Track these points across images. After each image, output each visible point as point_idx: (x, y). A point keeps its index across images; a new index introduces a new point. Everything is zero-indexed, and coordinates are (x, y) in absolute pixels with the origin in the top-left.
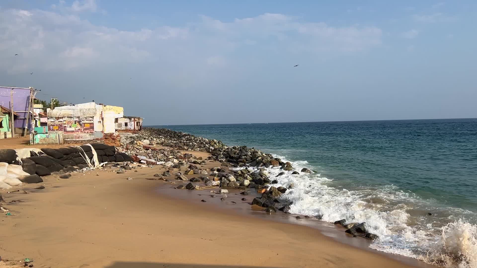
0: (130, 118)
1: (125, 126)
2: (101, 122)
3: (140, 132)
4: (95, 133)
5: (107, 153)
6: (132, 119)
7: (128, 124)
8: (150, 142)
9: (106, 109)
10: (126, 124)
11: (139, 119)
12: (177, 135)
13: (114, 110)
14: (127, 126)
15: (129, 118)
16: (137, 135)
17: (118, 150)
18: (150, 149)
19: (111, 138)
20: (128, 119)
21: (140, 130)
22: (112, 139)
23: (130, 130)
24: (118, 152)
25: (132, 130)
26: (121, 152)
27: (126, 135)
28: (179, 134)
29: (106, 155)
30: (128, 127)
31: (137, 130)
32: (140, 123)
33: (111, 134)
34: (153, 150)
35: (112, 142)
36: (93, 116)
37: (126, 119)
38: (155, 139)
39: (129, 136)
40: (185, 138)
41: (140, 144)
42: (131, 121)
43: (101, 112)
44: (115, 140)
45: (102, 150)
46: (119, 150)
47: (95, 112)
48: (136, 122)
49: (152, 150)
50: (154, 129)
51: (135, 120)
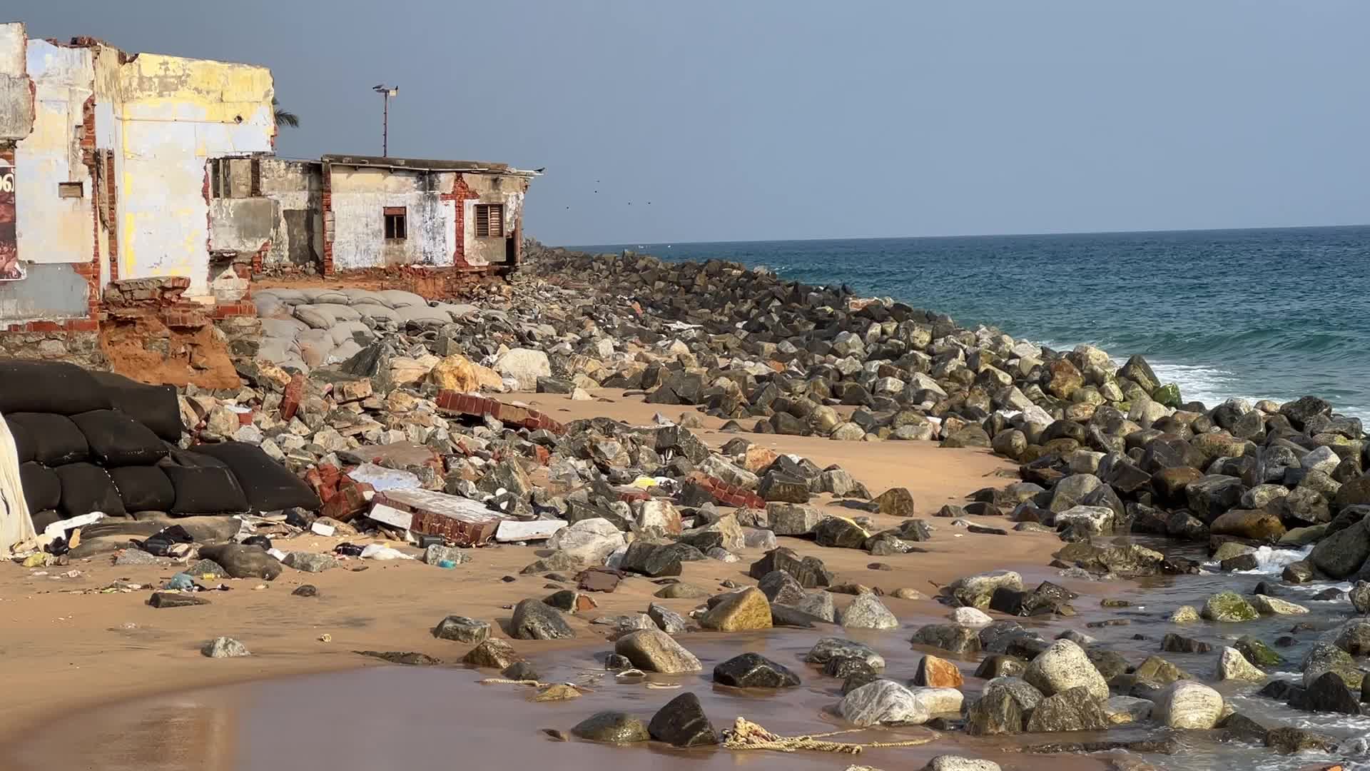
0: (425, 173)
1: (389, 234)
2: (80, 184)
3: (505, 288)
4: (24, 272)
5: (107, 442)
6: (443, 177)
7: (413, 220)
8: (553, 368)
9: (135, 84)
10: (395, 225)
11: (496, 175)
12: (811, 315)
13: (199, 92)
14: (402, 234)
15: (421, 175)
16: (462, 309)
17: (207, 419)
18: (489, 419)
19: (164, 320)
20: (411, 181)
21: (498, 273)
22: (167, 331)
23: (422, 274)
24: (202, 439)
25: (440, 272)
26: (229, 439)
27: (369, 312)
28: (829, 309)
29: (92, 457)
30: (408, 244)
31: (479, 273)
32: (508, 216)
33: (164, 289)
34: (516, 426)
35: (175, 355)
36: (12, 135)
37: (392, 181)
38: (606, 346)
39: (398, 318)
40: (862, 337)
41: (461, 380)
42: (433, 198)
43: (86, 108)
44: (197, 338)
45: (67, 414)
46: (216, 419)
47: (24, 105)
48: (470, 205)
49: (507, 424)
50: (646, 268)
51: (465, 187)
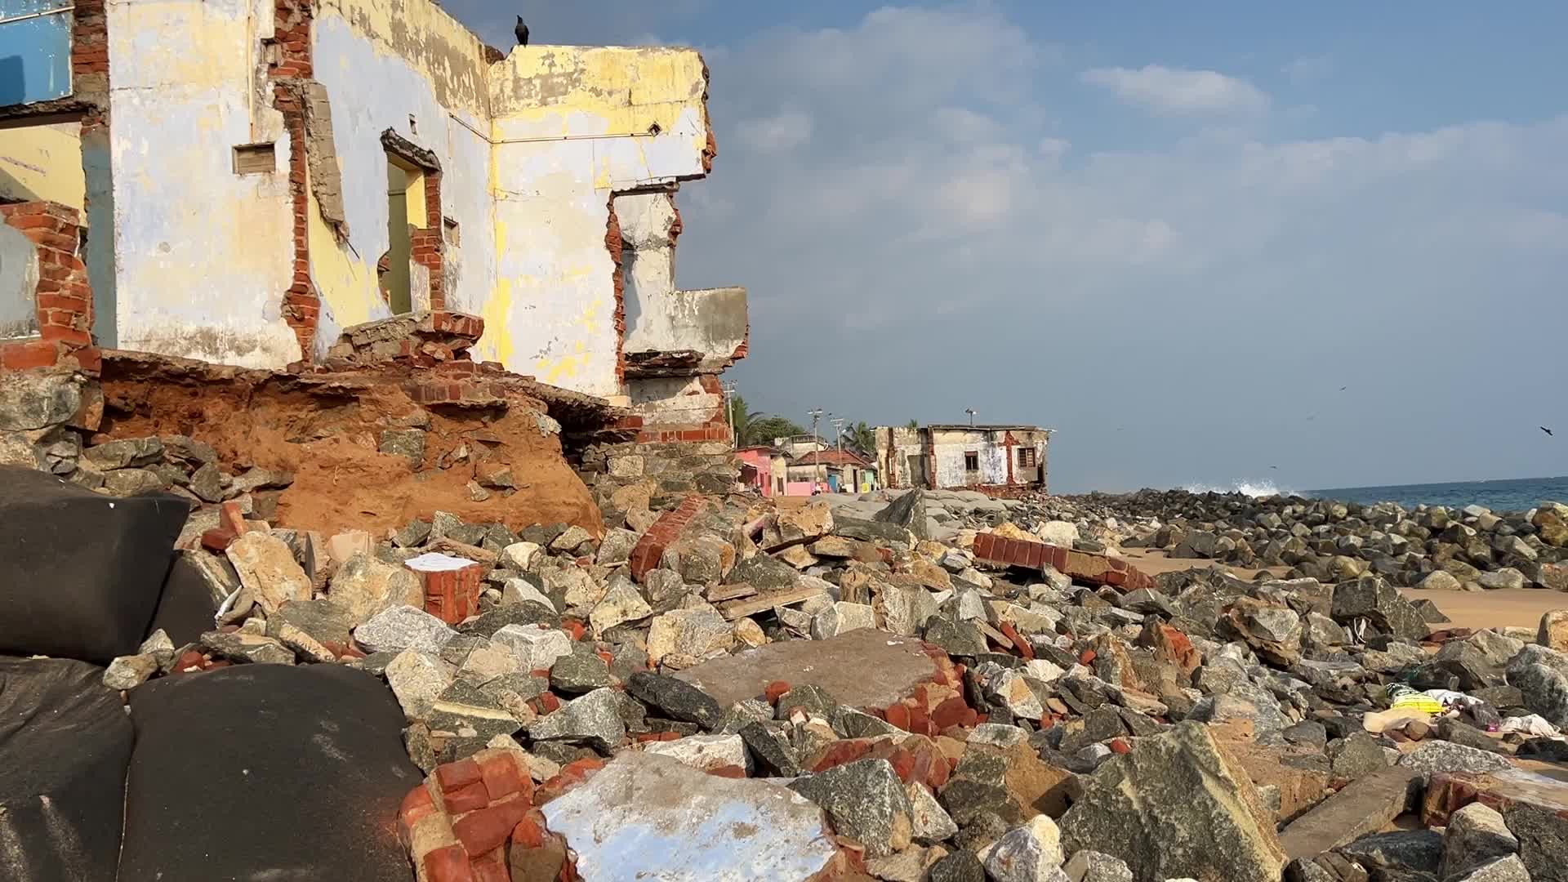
0: (988, 432)
1: (968, 467)
3: (1038, 496)
6: (998, 433)
7: (982, 458)
10: (971, 461)
11: (1030, 432)
12: (1226, 506)
14: (976, 467)
15: (985, 432)
16: (1011, 503)
20: (980, 436)
21: (1035, 488)
23: (988, 489)
25: (999, 488)
28: (1238, 504)
30: (979, 473)
31: (1022, 488)
32: (1038, 455)
37: (969, 436)
42: (993, 445)
48: (1015, 449)
51: (1012, 439)
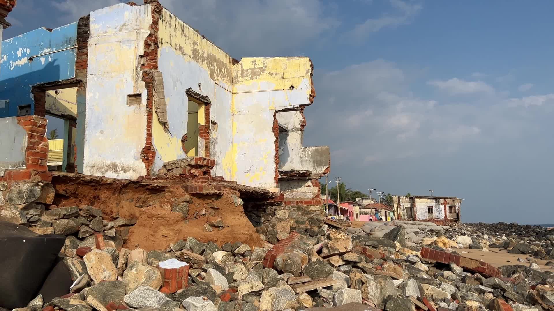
0: (437, 199)
1: (429, 212)
3: (457, 224)
6: (441, 200)
7: (434, 209)
10: (430, 210)
11: (453, 200)
12: (534, 231)
14: (432, 212)
15: (436, 199)
16: (446, 227)
20: (434, 201)
21: (456, 221)
23: (437, 220)
25: (441, 221)
28: (539, 230)
30: (433, 214)
31: (451, 221)
32: (457, 208)
34: (471, 271)
37: (429, 200)
39: (429, 229)
41: (444, 244)
42: (439, 204)
48: (447, 206)
51: (446, 202)
